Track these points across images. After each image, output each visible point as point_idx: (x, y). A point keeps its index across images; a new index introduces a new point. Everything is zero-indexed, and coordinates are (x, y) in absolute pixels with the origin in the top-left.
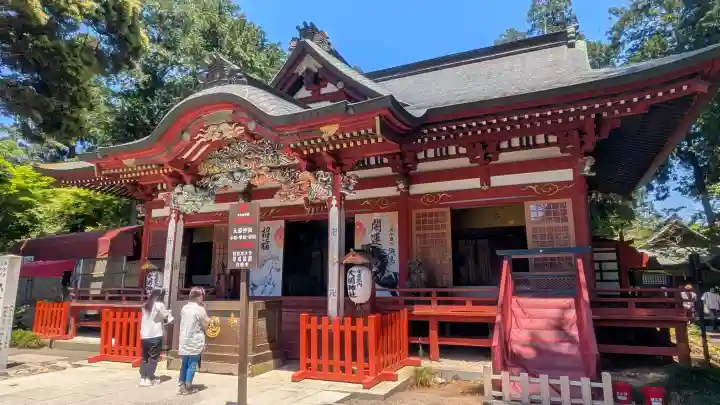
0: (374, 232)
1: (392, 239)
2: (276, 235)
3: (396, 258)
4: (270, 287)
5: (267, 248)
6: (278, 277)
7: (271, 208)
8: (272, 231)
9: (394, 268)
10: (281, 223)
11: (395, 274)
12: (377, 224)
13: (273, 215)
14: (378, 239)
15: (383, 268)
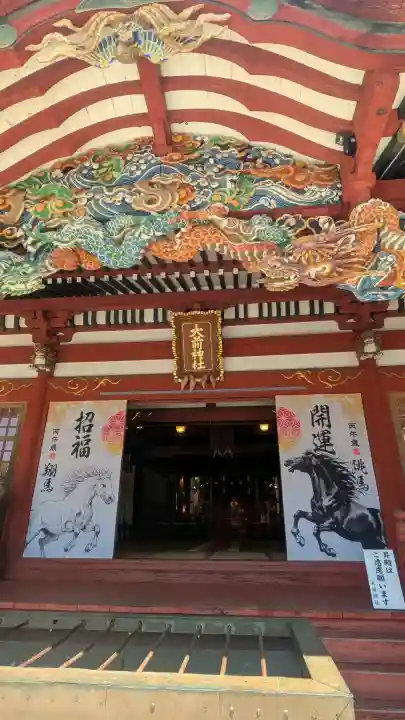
0: (318, 429)
1: (355, 443)
2: (107, 429)
3: (370, 479)
4: (86, 538)
5: (86, 453)
6: (107, 518)
7: (102, 377)
8: (100, 423)
9: (367, 499)
10: (120, 407)
11: (373, 511)
12: (322, 415)
13: (102, 388)
14: (326, 441)
15: (344, 498)
